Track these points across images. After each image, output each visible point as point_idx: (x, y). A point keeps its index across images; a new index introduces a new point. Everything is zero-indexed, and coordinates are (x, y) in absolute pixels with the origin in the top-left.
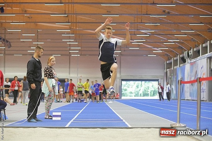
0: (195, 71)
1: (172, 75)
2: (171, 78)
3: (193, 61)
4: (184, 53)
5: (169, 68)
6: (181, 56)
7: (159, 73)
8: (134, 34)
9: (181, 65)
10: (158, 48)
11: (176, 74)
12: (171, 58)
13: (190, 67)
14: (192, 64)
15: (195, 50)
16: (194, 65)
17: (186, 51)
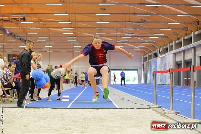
0: (164, 63)
1: (148, 66)
2: (147, 68)
3: (163, 56)
4: (156, 50)
5: (145, 61)
6: (154, 52)
7: (138, 64)
8: (120, 36)
9: (154, 59)
10: (137, 46)
11: (151, 66)
12: (147, 54)
13: (161, 61)
14: (162, 58)
15: (164, 48)
16: (163, 59)
17: (157, 48)
